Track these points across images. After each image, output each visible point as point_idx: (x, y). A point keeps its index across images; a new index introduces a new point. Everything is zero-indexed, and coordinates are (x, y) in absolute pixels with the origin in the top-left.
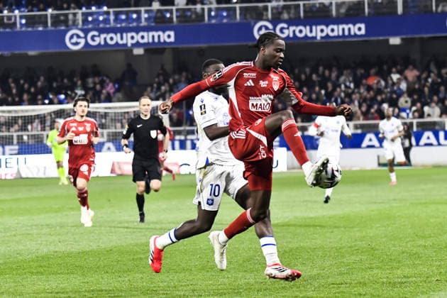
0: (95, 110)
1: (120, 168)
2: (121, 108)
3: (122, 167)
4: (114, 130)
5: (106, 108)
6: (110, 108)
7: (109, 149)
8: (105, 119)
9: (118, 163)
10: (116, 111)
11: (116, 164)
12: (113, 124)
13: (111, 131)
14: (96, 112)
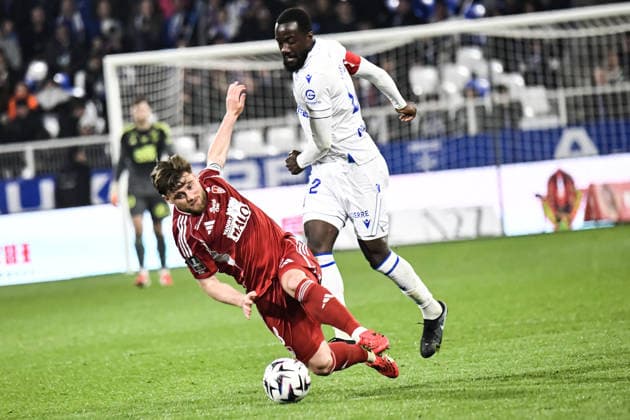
0: (528, 34)
1: (613, 203)
2: (603, 21)
3: (618, 198)
4: (588, 90)
5: (561, 25)
6: (572, 24)
7: (576, 147)
8: (561, 56)
9: (606, 187)
10: (593, 32)
11: (599, 192)
12: (587, 71)
13: (579, 92)
14: (532, 41)
